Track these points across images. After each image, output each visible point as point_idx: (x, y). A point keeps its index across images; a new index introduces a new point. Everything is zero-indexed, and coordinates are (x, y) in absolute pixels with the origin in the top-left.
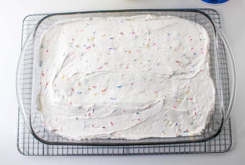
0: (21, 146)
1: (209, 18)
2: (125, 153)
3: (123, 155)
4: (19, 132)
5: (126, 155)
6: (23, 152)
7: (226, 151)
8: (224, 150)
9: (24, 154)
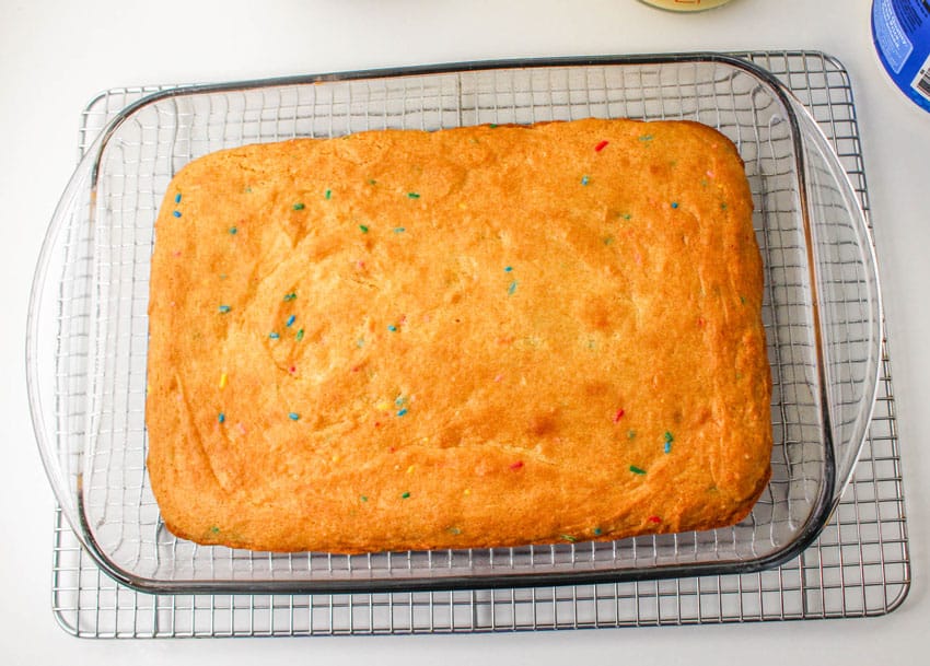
0: (66, 602)
1: (776, 86)
2: (481, 622)
3: (474, 632)
4: (62, 545)
5: (486, 630)
6: (75, 626)
7: (890, 610)
8: (882, 604)
9: (78, 636)
